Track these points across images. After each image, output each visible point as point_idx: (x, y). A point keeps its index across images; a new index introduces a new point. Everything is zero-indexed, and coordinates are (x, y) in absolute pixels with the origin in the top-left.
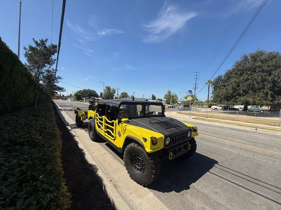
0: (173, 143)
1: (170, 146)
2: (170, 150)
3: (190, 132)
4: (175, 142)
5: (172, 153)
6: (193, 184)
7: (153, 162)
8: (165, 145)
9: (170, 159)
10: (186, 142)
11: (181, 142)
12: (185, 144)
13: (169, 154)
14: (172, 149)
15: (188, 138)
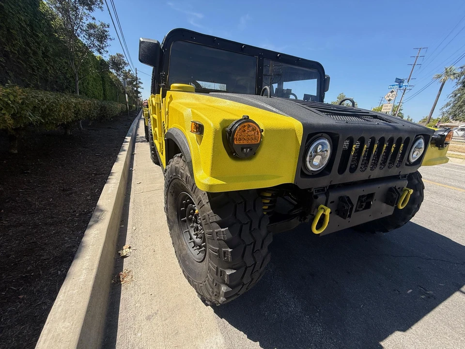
0: (341, 170)
1: (324, 182)
2: (322, 198)
3: (422, 141)
4: (353, 170)
5: (328, 211)
6: (397, 335)
7: (230, 235)
8: (302, 171)
9: (316, 232)
10: (396, 178)
11: (377, 173)
12: (391, 184)
13: (318, 212)
14: (334, 196)
15: (406, 165)
